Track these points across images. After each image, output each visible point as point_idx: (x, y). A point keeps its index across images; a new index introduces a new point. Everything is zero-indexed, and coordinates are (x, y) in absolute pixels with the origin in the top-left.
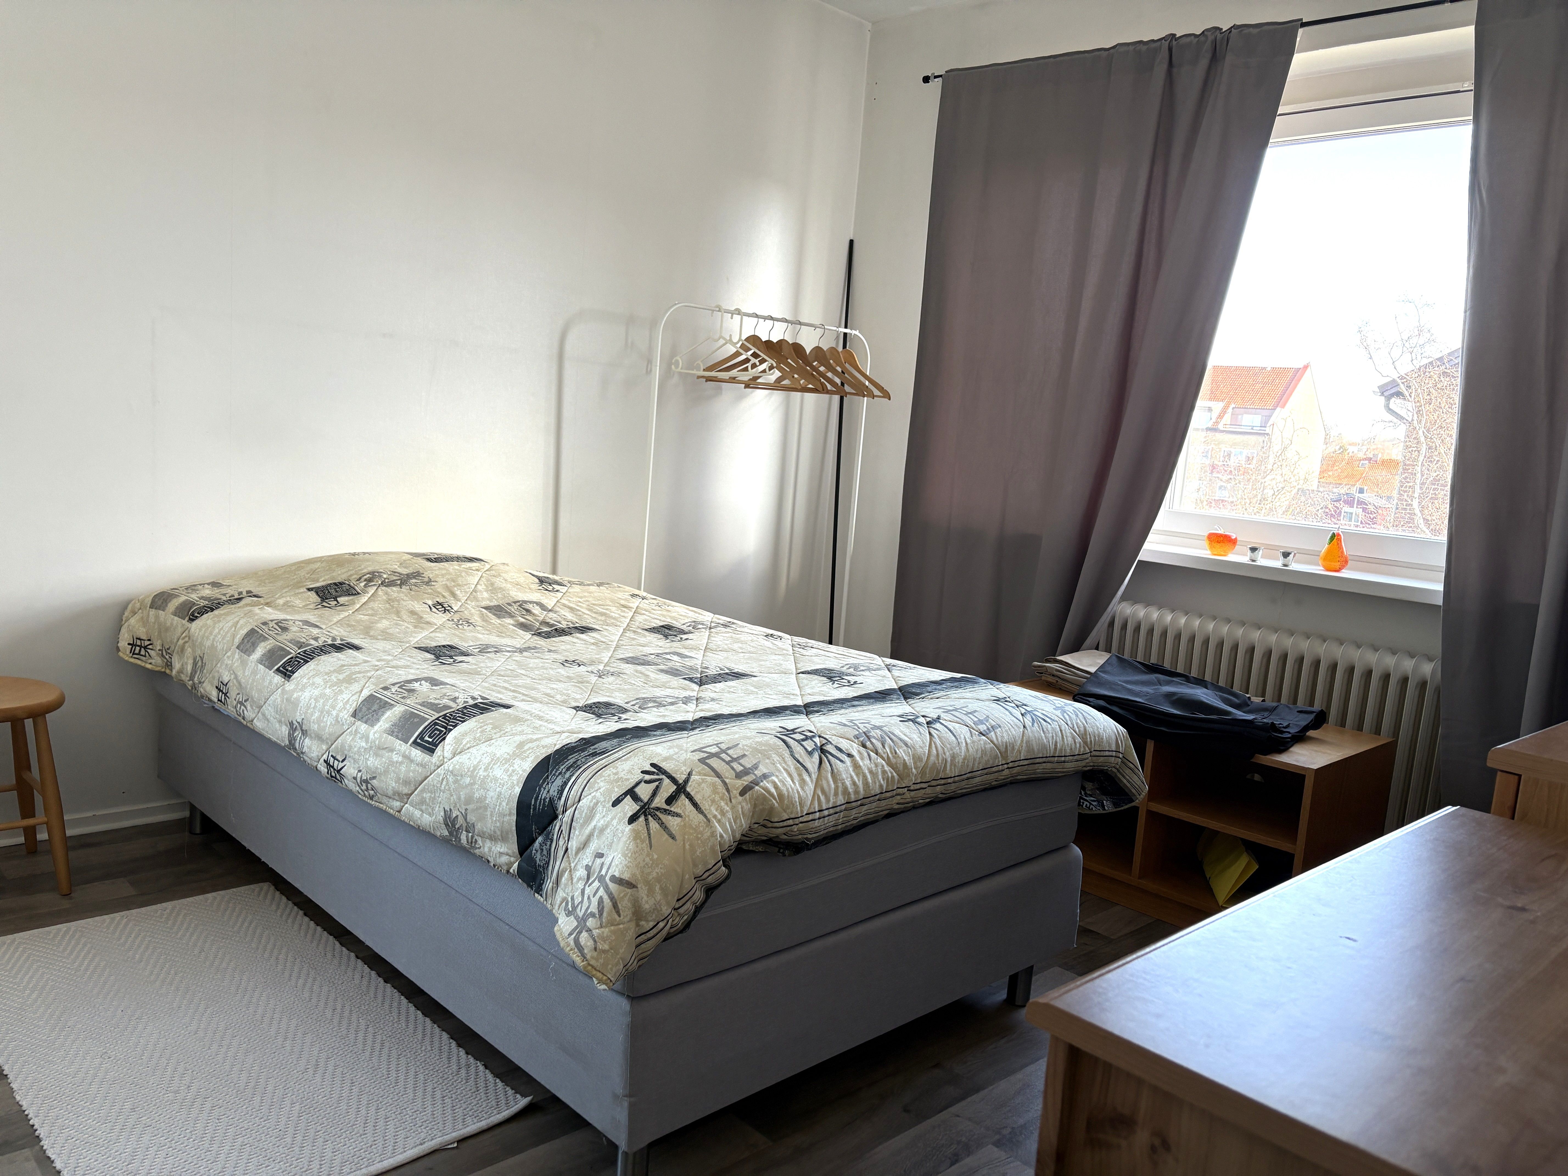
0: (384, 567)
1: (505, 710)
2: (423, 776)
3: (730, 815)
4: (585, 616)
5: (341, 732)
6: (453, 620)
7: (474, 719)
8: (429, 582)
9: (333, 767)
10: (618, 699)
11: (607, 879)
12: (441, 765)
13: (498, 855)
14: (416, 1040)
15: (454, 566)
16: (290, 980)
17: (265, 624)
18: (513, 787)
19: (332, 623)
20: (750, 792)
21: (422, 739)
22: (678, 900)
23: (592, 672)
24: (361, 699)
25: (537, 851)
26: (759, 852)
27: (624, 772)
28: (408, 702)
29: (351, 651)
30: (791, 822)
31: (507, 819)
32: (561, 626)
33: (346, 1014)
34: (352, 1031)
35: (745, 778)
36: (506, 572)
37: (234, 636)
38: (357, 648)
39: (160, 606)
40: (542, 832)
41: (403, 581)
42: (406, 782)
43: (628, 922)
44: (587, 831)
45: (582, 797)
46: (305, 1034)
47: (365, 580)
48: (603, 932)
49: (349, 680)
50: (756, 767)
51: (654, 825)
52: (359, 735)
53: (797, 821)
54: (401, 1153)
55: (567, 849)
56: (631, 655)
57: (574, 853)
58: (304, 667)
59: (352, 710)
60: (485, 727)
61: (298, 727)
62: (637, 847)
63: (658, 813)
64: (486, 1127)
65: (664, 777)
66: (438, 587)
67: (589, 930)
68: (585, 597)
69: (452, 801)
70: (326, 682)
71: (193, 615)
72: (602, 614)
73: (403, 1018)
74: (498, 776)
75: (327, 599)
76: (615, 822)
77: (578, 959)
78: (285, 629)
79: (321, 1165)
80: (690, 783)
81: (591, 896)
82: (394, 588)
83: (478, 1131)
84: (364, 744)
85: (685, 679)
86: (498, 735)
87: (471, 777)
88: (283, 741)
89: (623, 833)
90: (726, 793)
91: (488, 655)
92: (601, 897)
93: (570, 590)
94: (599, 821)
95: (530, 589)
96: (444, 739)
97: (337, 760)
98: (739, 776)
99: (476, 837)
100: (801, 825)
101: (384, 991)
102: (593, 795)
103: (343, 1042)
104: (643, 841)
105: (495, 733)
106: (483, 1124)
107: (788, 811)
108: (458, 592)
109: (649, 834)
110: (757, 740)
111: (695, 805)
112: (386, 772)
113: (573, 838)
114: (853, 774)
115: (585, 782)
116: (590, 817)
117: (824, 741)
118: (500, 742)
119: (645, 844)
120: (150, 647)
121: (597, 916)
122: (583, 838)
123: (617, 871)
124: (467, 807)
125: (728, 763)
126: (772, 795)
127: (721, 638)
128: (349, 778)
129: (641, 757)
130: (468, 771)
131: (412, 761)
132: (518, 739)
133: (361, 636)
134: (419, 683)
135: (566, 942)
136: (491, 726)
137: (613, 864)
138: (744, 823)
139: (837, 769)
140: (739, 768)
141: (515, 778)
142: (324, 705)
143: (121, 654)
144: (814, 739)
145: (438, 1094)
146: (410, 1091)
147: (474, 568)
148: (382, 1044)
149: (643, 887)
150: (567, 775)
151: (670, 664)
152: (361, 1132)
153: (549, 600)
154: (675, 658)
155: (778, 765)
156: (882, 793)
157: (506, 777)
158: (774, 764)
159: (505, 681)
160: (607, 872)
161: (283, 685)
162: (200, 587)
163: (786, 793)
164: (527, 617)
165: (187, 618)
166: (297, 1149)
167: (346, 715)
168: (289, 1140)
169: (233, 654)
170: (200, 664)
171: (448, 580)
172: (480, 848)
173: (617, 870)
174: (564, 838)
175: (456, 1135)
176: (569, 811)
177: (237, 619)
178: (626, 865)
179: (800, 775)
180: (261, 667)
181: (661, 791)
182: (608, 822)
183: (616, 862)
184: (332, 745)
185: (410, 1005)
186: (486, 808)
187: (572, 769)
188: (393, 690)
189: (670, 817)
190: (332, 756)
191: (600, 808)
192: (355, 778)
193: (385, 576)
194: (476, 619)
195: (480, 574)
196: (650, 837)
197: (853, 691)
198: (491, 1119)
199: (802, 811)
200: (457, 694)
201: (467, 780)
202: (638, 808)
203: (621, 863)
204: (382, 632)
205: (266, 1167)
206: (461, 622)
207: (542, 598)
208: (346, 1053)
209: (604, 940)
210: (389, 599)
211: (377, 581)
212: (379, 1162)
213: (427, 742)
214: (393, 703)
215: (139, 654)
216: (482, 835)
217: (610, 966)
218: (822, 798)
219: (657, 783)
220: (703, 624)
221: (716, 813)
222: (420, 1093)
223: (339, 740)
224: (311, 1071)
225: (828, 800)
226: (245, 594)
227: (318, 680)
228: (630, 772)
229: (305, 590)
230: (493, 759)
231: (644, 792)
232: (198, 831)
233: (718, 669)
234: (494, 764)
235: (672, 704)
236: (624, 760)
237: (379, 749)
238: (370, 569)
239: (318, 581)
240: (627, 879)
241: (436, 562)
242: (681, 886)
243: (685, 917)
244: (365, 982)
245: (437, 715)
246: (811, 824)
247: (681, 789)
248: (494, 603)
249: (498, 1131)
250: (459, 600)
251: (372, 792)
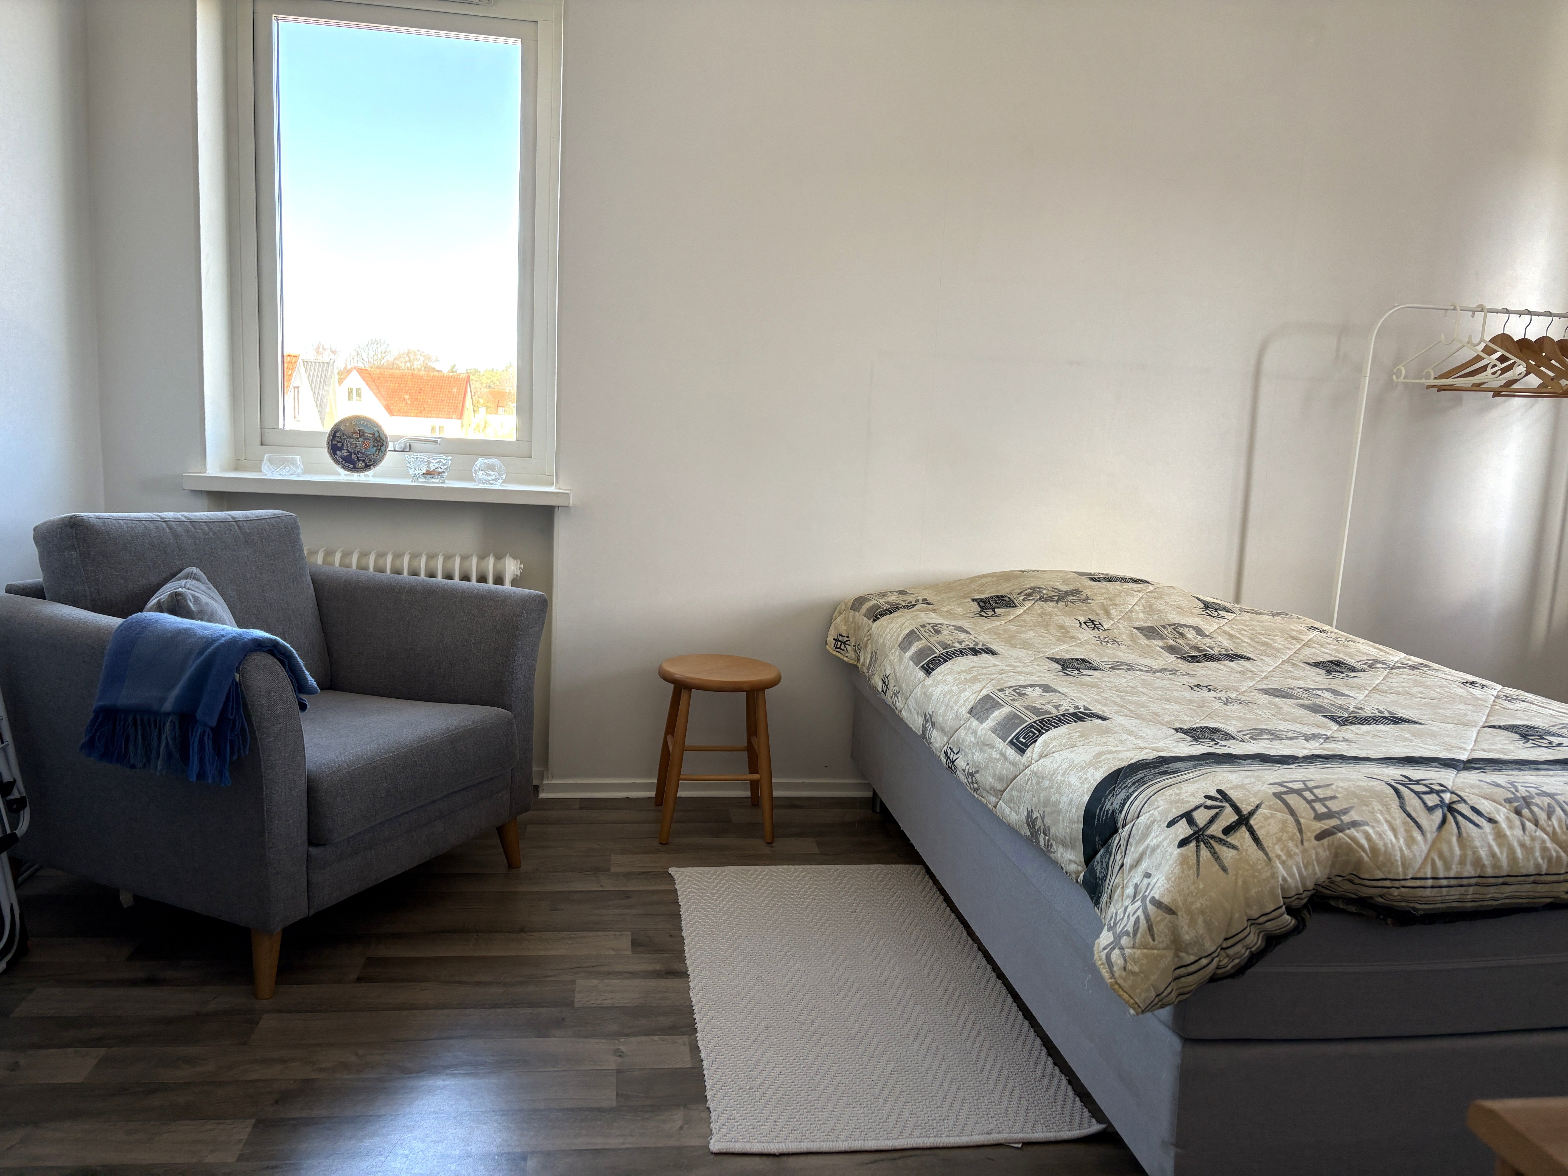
0: (1047, 583)
1: (1100, 721)
2: (1013, 775)
3: (1299, 859)
4: (1244, 645)
5: (959, 726)
6: (1099, 637)
7: (1066, 726)
8: (1086, 600)
9: (949, 758)
10: (1231, 728)
11: (1148, 899)
12: (1029, 766)
13: (1068, 862)
14: (1010, 1037)
15: (1117, 585)
16: (916, 954)
17: (923, 626)
18: (1083, 795)
19: (982, 630)
20: (1330, 838)
21: (1017, 739)
22: (1226, 939)
23: (1220, 699)
24: (979, 698)
25: (1098, 863)
26: (1352, 913)
27: (1186, 794)
28: (1016, 704)
29: (986, 655)
30: (1388, 883)
31: (1075, 826)
32: (1213, 652)
33: (955, 997)
34: (956, 1013)
35: (1326, 821)
36: (1169, 595)
37: (899, 635)
38: (992, 653)
39: (857, 608)
40: (1104, 844)
41: (1061, 597)
42: (1000, 779)
43: (1165, 949)
44: (1141, 849)
45: (1141, 813)
46: (916, 1004)
47: (1026, 594)
48: (1135, 953)
49: (974, 680)
50: (1345, 812)
51: (1205, 852)
52: (970, 730)
53: (1397, 884)
54: (968, 1136)
55: (1122, 865)
56: (1276, 686)
57: (1127, 869)
58: (943, 666)
59: (969, 707)
60: (1074, 734)
61: (929, 719)
62: (1183, 872)
63: (1212, 841)
64: (1053, 1139)
65: (1227, 805)
66: (1094, 605)
67: (1122, 948)
68: (1252, 625)
69: (1033, 802)
70: (955, 680)
71: (876, 617)
72: (1264, 644)
73: (1004, 1013)
74: (1072, 783)
75: (986, 609)
76: (1165, 844)
77: (1106, 974)
78: (938, 632)
79: (897, 1121)
80: (1255, 816)
81: (1131, 915)
82: (1051, 604)
83: (1045, 1140)
84: (973, 739)
85: (1325, 716)
86: (1082, 743)
87: (1049, 780)
88: (919, 731)
89: (1171, 856)
90: (1298, 834)
91: (1118, 672)
92: (1138, 917)
93: (1238, 618)
94: (1151, 840)
95: (1191, 613)
96: (1036, 741)
97: (953, 752)
98: (1319, 817)
99: (1051, 841)
100: (1403, 890)
101: (994, 986)
102: (1151, 812)
103: (946, 1021)
104: (1190, 868)
105: (1080, 741)
106: (1051, 1135)
107: (1383, 869)
108: (1113, 611)
109: (1198, 861)
110: (1361, 783)
111: (1256, 840)
112: (986, 767)
113: (1129, 855)
114: (1493, 844)
115: (1146, 799)
116: (1145, 836)
117: (1456, 798)
118: (1081, 750)
119: (1191, 871)
120: (847, 643)
121: (1131, 935)
122: (1136, 856)
123: (1158, 894)
124: (1045, 810)
125: (1309, 802)
126: (1361, 847)
127: (1402, 680)
128: (960, 769)
129: (1210, 782)
130: (1049, 774)
131: (1006, 759)
132: (1098, 749)
133: (1003, 644)
134: (1033, 688)
135: (1099, 956)
136: (1079, 734)
137: (1156, 886)
138: (1319, 873)
139: (1467, 833)
140: (1321, 809)
141: (1086, 786)
142: (949, 701)
143: (827, 647)
144: (1442, 795)
145: (1017, 1093)
146: (991, 1082)
147: (1135, 589)
148: (979, 1033)
149: (1185, 916)
150: (1131, 790)
151: (1317, 701)
152: (939, 1104)
153: (1210, 626)
154: (1328, 695)
155: (1379, 815)
156: (1540, 875)
157: (1079, 785)
158: (1372, 813)
159: (1118, 697)
160: (1150, 893)
161: (924, 680)
162: (889, 594)
163: (1383, 848)
164: (1178, 640)
165: (872, 619)
166: (881, 1100)
167: (964, 711)
168: (877, 1091)
169: (895, 652)
170: (874, 658)
171: (1105, 599)
172: (1054, 852)
173: (1158, 891)
174: (1121, 853)
175: (1022, 1136)
176: (1128, 826)
177: (904, 621)
178: (1167, 889)
179: (1408, 831)
180: (911, 663)
181: (1220, 819)
182: (1160, 842)
183: (1159, 884)
184: (951, 737)
185: (1014, 1004)
186: (1059, 812)
187: (1137, 784)
188: (1007, 692)
189: (1225, 848)
190: (950, 748)
191: (1155, 827)
192: (964, 770)
193: (1045, 592)
194: (1124, 638)
195: (1141, 595)
196: (1198, 865)
197: (1550, 754)
198: (1061, 1133)
199: (1405, 873)
200: (1062, 702)
201: (1047, 783)
202: (1192, 832)
203: (1163, 886)
204: (1024, 641)
205: (853, 1108)
206: (1106, 640)
207: (1201, 623)
208: (945, 1031)
209: (1135, 962)
210: (1043, 614)
211: (1036, 596)
212: (946, 1136)
213: (1021, 742)
214: (1003, 703)
215: (839, 648)
216: (1055, 839)
217: (1138, 991)
218: (1439, 864)
219: (1217, 810)
220: (1383, 663)
221: (1281, 853)
222: (1000, 1087)
223: (956, 734)
224: (912, 1038)
225: (1447, 867)
226: (921, 601)
227: (950, 678)
228: (1193, 795)
229: (970, 600)
230: (1071, 766)
231: (1201, 817)
232: (878, 810)
233: (1376, 712)
234: (1071, 770)
235: (1291, 739)
236: (1192, 783)
237: (984, 745)
238: (1033, 585)
239: (984, 593)
240: (1166, 903)
241: (1099, 581)
242: (1229, 924)
243: (1237, 961)
244: (979, 973)
245: (1036, 718)
246: (1420, 892)
247: (1243, 820)
248: (1149, 624)
249: (1067, 1147)
250: (1112, 619)
251: (976, 785)
